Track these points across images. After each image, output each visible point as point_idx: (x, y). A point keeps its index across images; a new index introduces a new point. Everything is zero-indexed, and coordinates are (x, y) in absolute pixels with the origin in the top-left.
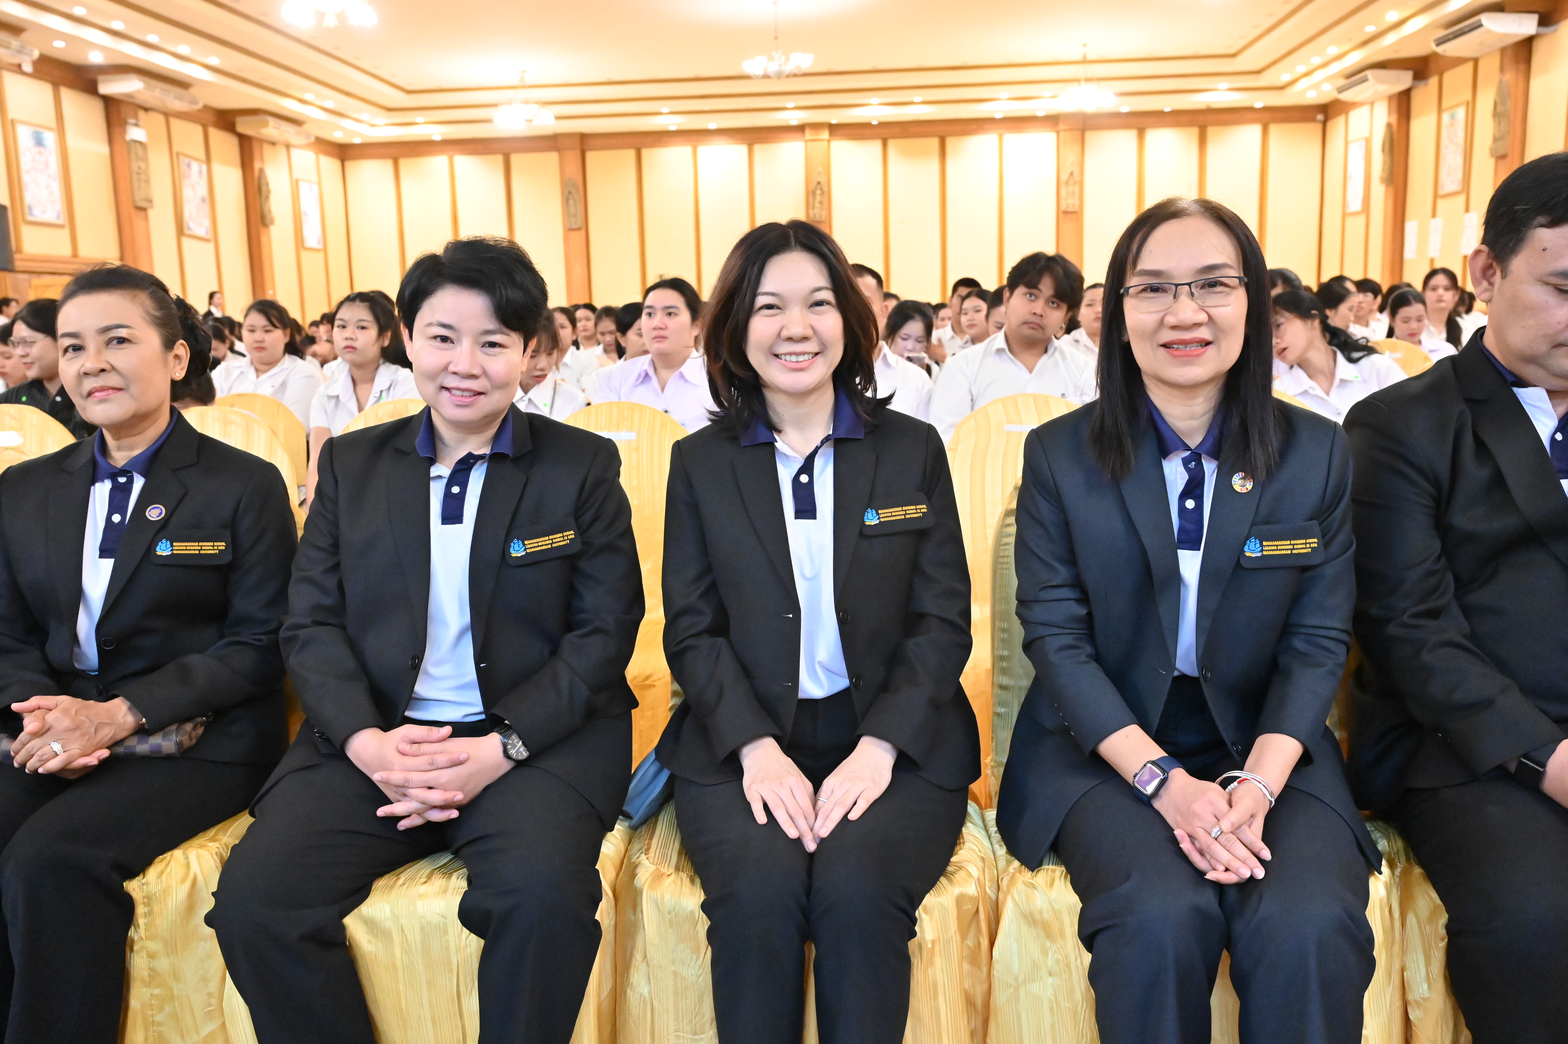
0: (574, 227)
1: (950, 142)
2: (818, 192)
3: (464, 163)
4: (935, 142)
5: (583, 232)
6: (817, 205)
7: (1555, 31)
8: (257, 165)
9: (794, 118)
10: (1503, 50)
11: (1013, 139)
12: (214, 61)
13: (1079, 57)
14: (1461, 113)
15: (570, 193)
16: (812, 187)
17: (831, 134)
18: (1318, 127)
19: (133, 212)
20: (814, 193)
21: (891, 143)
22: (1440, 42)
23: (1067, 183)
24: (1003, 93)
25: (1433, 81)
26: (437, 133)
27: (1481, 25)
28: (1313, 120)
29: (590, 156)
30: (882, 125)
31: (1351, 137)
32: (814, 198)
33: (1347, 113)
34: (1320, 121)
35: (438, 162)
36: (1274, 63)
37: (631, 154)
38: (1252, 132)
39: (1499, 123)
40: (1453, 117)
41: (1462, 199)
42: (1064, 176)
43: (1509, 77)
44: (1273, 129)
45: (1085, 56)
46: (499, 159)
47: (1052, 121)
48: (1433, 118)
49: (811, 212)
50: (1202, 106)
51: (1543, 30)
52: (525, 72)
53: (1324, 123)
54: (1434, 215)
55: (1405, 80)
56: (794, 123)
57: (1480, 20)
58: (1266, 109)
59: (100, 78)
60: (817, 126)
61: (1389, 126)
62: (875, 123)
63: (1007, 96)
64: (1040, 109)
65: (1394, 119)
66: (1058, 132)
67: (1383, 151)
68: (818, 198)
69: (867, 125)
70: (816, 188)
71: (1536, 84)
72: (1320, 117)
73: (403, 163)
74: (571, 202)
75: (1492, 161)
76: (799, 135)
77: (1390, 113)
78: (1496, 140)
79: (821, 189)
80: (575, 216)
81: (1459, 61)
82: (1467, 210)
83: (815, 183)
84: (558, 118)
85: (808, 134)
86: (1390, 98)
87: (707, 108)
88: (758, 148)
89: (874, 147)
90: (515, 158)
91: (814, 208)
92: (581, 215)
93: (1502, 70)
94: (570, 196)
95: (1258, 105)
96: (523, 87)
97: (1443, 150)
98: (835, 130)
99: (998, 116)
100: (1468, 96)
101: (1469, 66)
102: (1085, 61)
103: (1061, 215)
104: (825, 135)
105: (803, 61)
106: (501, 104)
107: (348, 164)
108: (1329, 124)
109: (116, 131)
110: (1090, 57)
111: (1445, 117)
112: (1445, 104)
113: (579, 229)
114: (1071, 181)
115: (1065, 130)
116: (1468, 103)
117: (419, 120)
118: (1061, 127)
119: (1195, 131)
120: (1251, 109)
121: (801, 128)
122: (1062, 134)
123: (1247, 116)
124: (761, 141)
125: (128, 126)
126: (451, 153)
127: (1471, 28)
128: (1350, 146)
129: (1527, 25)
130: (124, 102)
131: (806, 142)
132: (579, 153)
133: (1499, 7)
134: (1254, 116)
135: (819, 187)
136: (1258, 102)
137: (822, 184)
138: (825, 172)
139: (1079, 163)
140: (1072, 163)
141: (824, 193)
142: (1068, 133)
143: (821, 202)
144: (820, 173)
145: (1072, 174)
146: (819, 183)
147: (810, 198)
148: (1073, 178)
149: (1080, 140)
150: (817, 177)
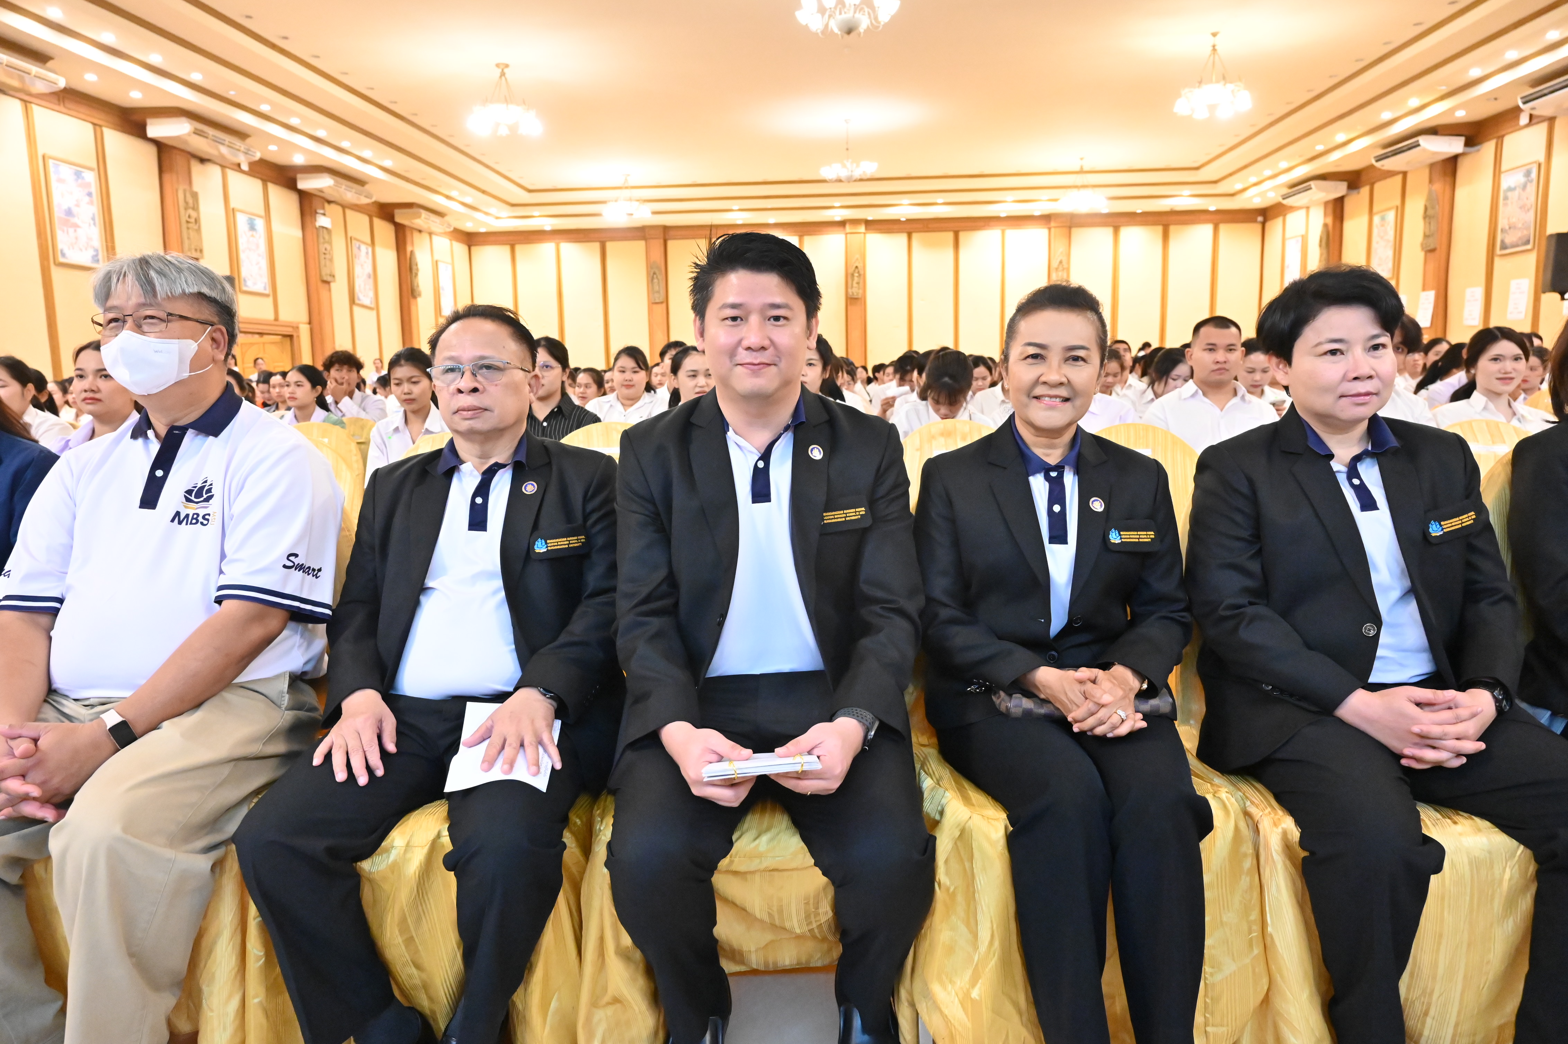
0: (658, 301)
1: (963, 235)
2: (856, 275)
3: (569, 249)
4: (950, 235)
5: (664, 305)
6: (855, 285)
7: (1478, 151)
8: (409, 249)
9: (837, 215)
10: (1432, 166)
11: (1014, 234)
12: (388, 163)
13: (1078, 169)
14: (1391, 216)
15: (654, 273)
16: (851, 271)
17: (866, 229)
18: (1258, 227)
19: (320, 284)
20: (853, 275)
21: (915, 236)
22: (1379, 159)
23: (1057, 269)
24: (1010, 196)
25: (1365, 191)
26: (548, 224)
27: (1419, 145)
28: (1254, 221)
29: (671, 244)
30: (909, 221)
31: (1288, 235)
32: (853, 280)
33: (1285, 216)
34: (1260, 222)
35: (547, 248)
36: (1231, 175)
38: (1205, 231)
39: (1430, 223)
40: (1383, 219)
42: (1055, 264)
43: (1438, 186)
44: (1223, 227)
45: (1082, 167)
46: (597, 246)
47: (1046, 219)
48: (1365, 219)
49: (850, 291)
50: (1168, 209)
51: (1469, 149)
52: (629, 175)
53: (1263, 224)
55: (1339, 189)
56: (838, 219)
57: (1418, 141)
58: (1218, 212)
59: (299, 176)
60: (855, 222)
61: (1326, 225)
62: (903, 219)
63: (1013, 199)
64: (1037, 209)
65: (1330, 221)
66: (1050, 229)
67: (1320, 246)
68: (856, 279)
69: (897, 222)
70: (854, 271)
71: (1461, 193)
72: (1260, 219)
73: (519, 248)
74: (655, 280)
75: (1421, 255)
76: (841, 229)
77: (1325, 215)
78: (1426, 236)
79: (858, 272)
80: (658, 292)
81: (1391, 174)
83: (854, 268)
84: (653, 213)
85: (848, 228)
86: (1326, 204)
87: (769, 207)
88: (807, 239)
89: (901, 239)
90: (609, 245)
91: (852, 287)
92: (663, 292)
93: (1431, 181)
94: (655, 276)
95: (1212, 208)
96: (626, 188)
97: (1374, 245)
98: (872, 226)
99: (1003, 215)
100: (1398, 202)
101: (1399, 178)
102: (1082, 172)
104: (862, 228)
105: (869, 168)
106: (609, 201)
107: (473, 249)
108: (1268, 225)
109: (308, 219)
110: (1085, 169)
111: (1376, 219)
112: (1375, 209)
113: (662, 303)
114: (1061, 268)
115: (1055, 227)
116: (1397, 207)
117: (536, 213)
118: (1053, 224)
119: (1160, 229)
120: (1205, 212)
121: (842, 224)
122: (1053, 230)
123: (1203, 217)
124: (810, 233)
125: (317, 215)
126: (557, 241)
127: (1410, 148)
128: (1288, 243)
129: (1455, 145)
130: (315, 195)
131: (846, 234)
132: (662, 241)
133: (1433, 131)
134: (1208, 217)
135: (857, 271)
136: (1212, 205)
137: (860, 268)
138: (861, 259)
139: (1067, 253)
140: (1062, 253)
141: (861, 275)
142: (1058, 230)
143: (858, 283)
144: (857, 259)
145: (1061, 262)
146: (856, 267)
147: (849, 280)
148: (1062, 266)
149: (1069, 236)
150: (854, 263)
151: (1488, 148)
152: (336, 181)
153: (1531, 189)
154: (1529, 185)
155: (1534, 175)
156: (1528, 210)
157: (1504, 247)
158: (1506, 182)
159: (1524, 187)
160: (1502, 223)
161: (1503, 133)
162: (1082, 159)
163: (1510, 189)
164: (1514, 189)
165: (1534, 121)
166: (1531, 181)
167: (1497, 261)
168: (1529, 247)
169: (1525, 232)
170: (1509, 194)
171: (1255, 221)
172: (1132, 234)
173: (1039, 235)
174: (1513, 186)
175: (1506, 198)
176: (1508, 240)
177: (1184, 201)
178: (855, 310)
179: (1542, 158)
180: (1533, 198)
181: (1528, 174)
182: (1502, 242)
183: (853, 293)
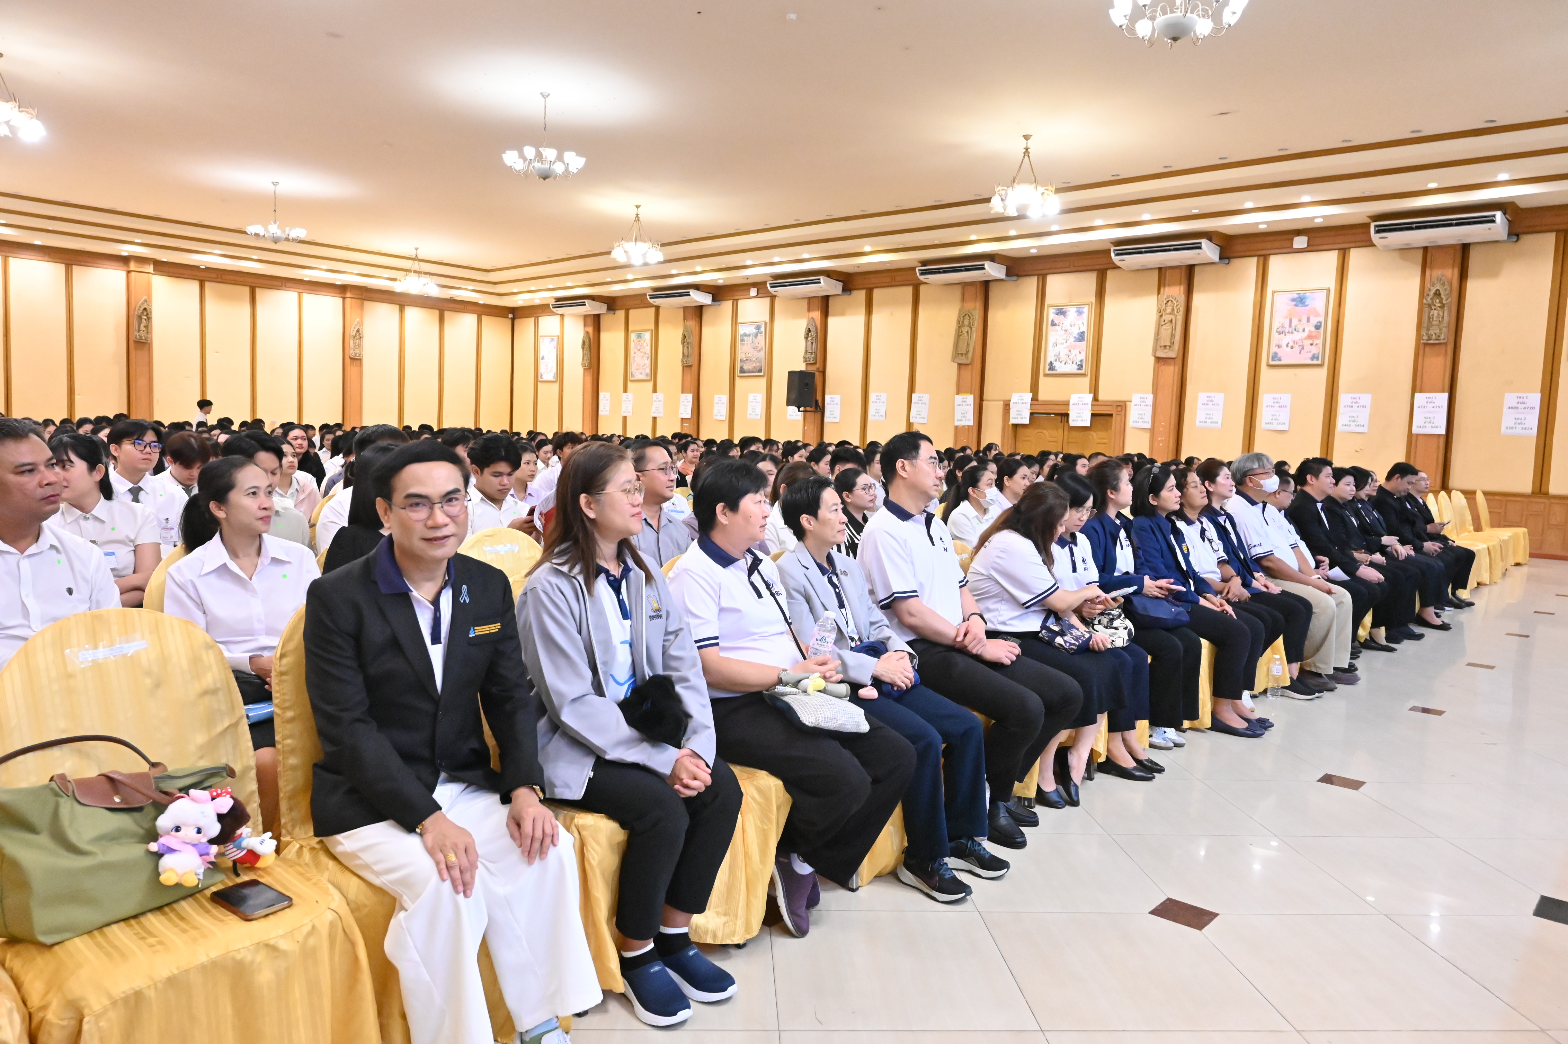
1: (259, 292)
4: (246, 290)
6: (142, 328)
7: (720, 305)
9: (125, 250)
10: (685, 308)
11: (309, 299)
14: (647, 336)
16: (136, 312)
17: (156, 270)
18: (510, 322)
20: (139, 317)
21: (208, 285)
22: (652, 297)
23: (354, 337)
24: (325, 265)
25: (622, 313)
27: (689, 295)
30: (209, 270)
31: (541, 333)
32: (140, 323)
33: (538, 317)
34: (511, 318)
36: (515, 281)
38: (469, 320)
39: (688, 347)
40: (639, 336)
41: (651, 384)
42: (352, 332)
43: (692, 324)
44: (484, 318)
47: (342, 289)
48: (621, 334)
49: (135, 334)
50: (448, 297)
51: (713, 303)
53: (513, 320)
54: (625, 390)
55: (600, 308)
56: (125, 254)
57: (689, 292)
58: (486, 306)
60: (141, 260)
61: (587, 333)
62: (202, 267)
64: (339, 280)
65: (590, 330)
66: (344, 298)
67: (583, 347)
68: (144, 322)
69: (196, 268)
70: (142, 313)
71: (706, 330)
72: (510, 316)
75: (680, 368)
76: (121, 264)
77: (585, 325)
78: (683, 355)
79: (147, 315)
81: (651, 306)
82: (655, 391)
83: (140, 310)
85: (133, 266)
86: (586, 317)
88: (76, 269)
91: (139, 330)
93: (685, 319)
95: (481, 302)
97: (632, 354)
98: (162, 267)
99: (306, 279)
100: (653, 327)
101: (652, 310)
103: (348, 360)
104: (150, 268)
108: (517, 322)
110: (420, 257)
111: (633, 336)
112: (630, 329)
115: (351, 298)
116: (652, 330)
118: (348, 295)
119: (437, 312)
120: (475, 304)
121: (124, 260)
122: (348, 301)
123: (469, 307)
124: (80, 264)
127: (681, 295)
128: (540, 339)
129: (703, 299)
131: (129, 272)
133: (697, 287)
134: (474, 308)
135: (145, 313)
136: (482, 299)
137: (148, 311)
138: (148, 301)
139: (361, 323)
140: (358, 323)
141: (149, 319)
142: (353, 300)
143: (146, 327)
144: (146, 301)
145: (358, 331)
146: (145, 309)
147: (134, 322)
148: (359, 335)
149: (362, 307)
150: (143, 304)
151: (727, 305)
153: (761, 338)
154: (759, 335)
155: (763, 329)
156: (760, 351)
157: (742, 371)
158: (742, 330)
159: (756, 336)
160: (740, 355)
161: (737, 298)
163: (745, 335)
164: (749, 335)
165: (759, 295)
166: (761, 333)
167: (737, 379)
168: (762, 374)
169: (758, 364)
170: (745, 338)
171: (507, 317)
172: (413, 314)
173: (331, 304)
174: (748, 333)
175: (742, 340)
176: (746, 367)
177: (465, 294)
178: (138, 354)
179: (767, 319)
180: (762, 344)
181: (758, 328)
182: (741, 367)
183: (141, 337)
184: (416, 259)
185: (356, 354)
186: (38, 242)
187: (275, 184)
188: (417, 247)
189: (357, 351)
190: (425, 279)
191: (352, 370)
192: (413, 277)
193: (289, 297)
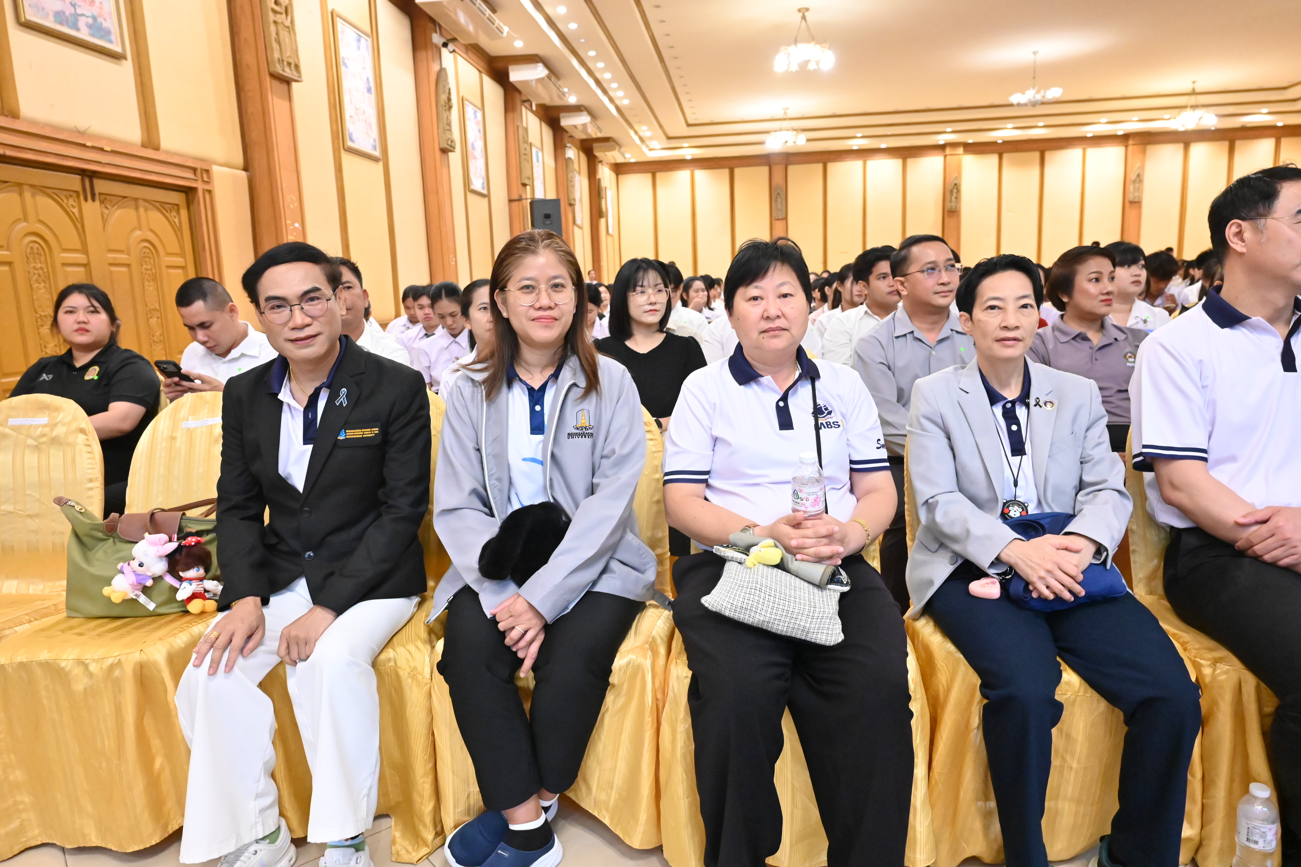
0: (780, 217)
1: (1048, 155)
2: (955, 191)
3: (701, 175)
4: (1037, 155)
5: (785, 221)
6: (953, 199)
8: (597, 177)
9: (941, 139)
11: (1093, 153)
15: (778, 194)
16: (949, 188)
17: (965, 151)
19: (567, 207)
20: (951, 191)
21: (1005, 156)
23: (1134, 182)
24: (1104, 119)
26: (691, 154)
29: (791, 169)
30: (1004, 143)
32: (952, 195)
35: (683, 175)
37: (820, 166)
44: (1284, 141)
45: (1194, 89)
46: (726, 172)
47: (1125, 138)
49: (948, 205)
50: (1237, 126)
56: (941, 143)
58: (1285, 127)
59: (561, 115)
60: (954, 145)
62: (1000, 141)
63: (1136, 119)
64: (1120, 130)
66: (1126, 146)
68: (955, 195)
69: (994, 143)
70: (953, 188)
73: (659, 175)
74: (779, 200)
76: (940, 151)
79: (957, 189)
80: (781, 210)
83: (953, 185)
84: (809, 140)
85: (948, 151)
87: (889, 133)
88: (909, 161)
89: (994, 158)
90: (737, 171)
91: (951, 201)
92: (784, 209)
94: (779, 196)
95: (1280, 124)
98: (970, 148)
99: (1090, 135)
103: (1127, 204)
104: (961, 150)
105: (1055, 93)
107: (620, 177)
109: (559, 151)
110: (1197, 90)
113: (783, 219)
114: (1138, 181)
115: (1133, 145)
117: (686, 145)
118: (1131, 142)
119: (1227, 144)
120: (1274, 127)
121: (942, 148)
122: (1130, 148)
123: (1266, 132)
124: (912, 157)
125: (567, 149)
126: (692, 168)
130: (567, 132)
131: (945, 156)
132: (784, 166)
134: (1272, 132)
135: (955, 187)
136: (1281, 121)
137: (958, 185)
138: (959, 177)
139: (1142, 167)
140: (1139, 167)
141: (958, 191)
142: (1135, 147)
143: (956, 198)
144: (956, 177)
145: (1138, 175)
146: (956, 184)
147: (948, 195)
148: (1139, 178)
149: (1144, 152)
150: (954, 180)
152: (591, 119)
162: (1194, 82)
172: (1199, 150)
173: (1115, 152)
177: (1261, 118)
178: (950, 222)
183: (952, 207)
184: (1193, 93)
185: (1135, 197)
186: (883, 146)
187: (1035, 53)
188: (1194, 80)
189: (1137, 194)
190: (1200, 112)
191: (1131, 213)
192: (1188, 113)
193: (1074, 154)
